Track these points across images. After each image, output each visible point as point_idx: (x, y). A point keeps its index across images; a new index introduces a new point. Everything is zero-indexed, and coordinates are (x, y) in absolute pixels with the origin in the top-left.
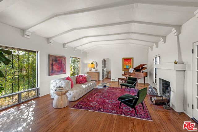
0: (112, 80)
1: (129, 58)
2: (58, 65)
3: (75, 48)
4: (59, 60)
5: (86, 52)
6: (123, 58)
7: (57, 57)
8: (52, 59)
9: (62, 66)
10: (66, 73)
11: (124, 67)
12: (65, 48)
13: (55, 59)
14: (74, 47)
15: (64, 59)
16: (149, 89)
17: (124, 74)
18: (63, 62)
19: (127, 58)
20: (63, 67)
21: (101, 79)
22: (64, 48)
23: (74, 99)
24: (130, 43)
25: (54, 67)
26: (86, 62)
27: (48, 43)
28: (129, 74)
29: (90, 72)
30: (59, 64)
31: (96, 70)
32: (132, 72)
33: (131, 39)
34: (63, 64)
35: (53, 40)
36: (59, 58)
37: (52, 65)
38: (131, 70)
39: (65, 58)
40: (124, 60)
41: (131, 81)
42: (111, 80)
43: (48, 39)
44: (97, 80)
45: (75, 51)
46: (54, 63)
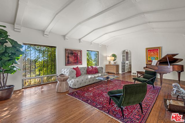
1: (155, 48)
2: (73, 57)
3: (91, 42)
4: (75, 53)
5: (106, 46)
6: (147, 49)
7: (73, 51)
8: (68, 52)
9: (77, 58)
10: (82, 64)
11: (149, 59)
12: (81, 43)
13: (71, 52)
15: (80, 53)
16: (174, 89)
17: (146, 67)
18: (79, 55)
20: (79, 59)
21: (120, 72)
22: (79, 42)
23: (75, 86)
25: (69, 58)
27: (65, 40)
28: (151, 68)
29: (109, 64)
30: (75, 56)
31: (115, 63)
32: (155, 65)
33: (149, 22)
34: (79, 57)
35: (68, 37)
37: (68, 57)
38: (154, 62)
39: (81, 51)
40: (149, 50)
41: (149, 75)
42: (132, 74)
43: (64, 36)
44: (115, 73)
45: (92, 45)
46: (70, 55)
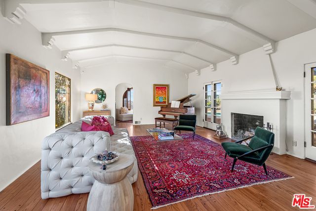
0: (136, 122)
1: (163, 85)
4: (35, 77)
6: (155, 85)
8: (18, 71)
10: (49, 115)
12: (49, 46)
13: (26, 72)
14: (61, 50)
15: (45, 76)
17: (161, 111)
18: (44, 83)
19: (160, 85)
22: (43, 44)
24: (173, 60)
26: (79, 89)
29: (91, 110)
31: (105, 106)
32: (178, 107)
36: (34, 71)
38: (175, 104)
39: (47, 73)
42: (134, 123)
45: (66, 59)
